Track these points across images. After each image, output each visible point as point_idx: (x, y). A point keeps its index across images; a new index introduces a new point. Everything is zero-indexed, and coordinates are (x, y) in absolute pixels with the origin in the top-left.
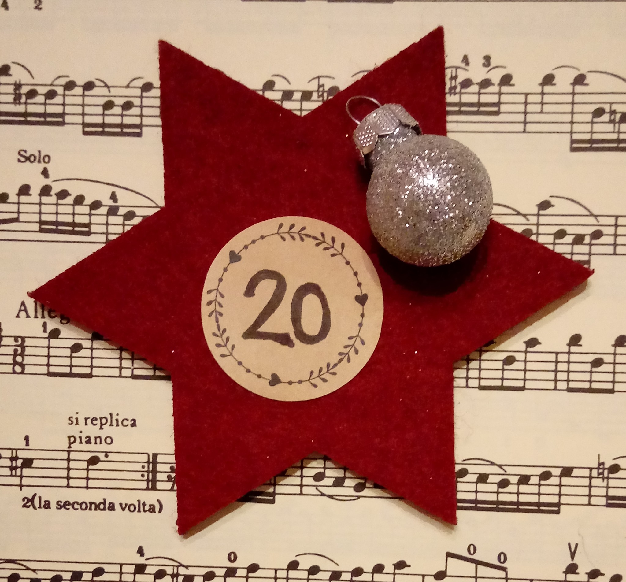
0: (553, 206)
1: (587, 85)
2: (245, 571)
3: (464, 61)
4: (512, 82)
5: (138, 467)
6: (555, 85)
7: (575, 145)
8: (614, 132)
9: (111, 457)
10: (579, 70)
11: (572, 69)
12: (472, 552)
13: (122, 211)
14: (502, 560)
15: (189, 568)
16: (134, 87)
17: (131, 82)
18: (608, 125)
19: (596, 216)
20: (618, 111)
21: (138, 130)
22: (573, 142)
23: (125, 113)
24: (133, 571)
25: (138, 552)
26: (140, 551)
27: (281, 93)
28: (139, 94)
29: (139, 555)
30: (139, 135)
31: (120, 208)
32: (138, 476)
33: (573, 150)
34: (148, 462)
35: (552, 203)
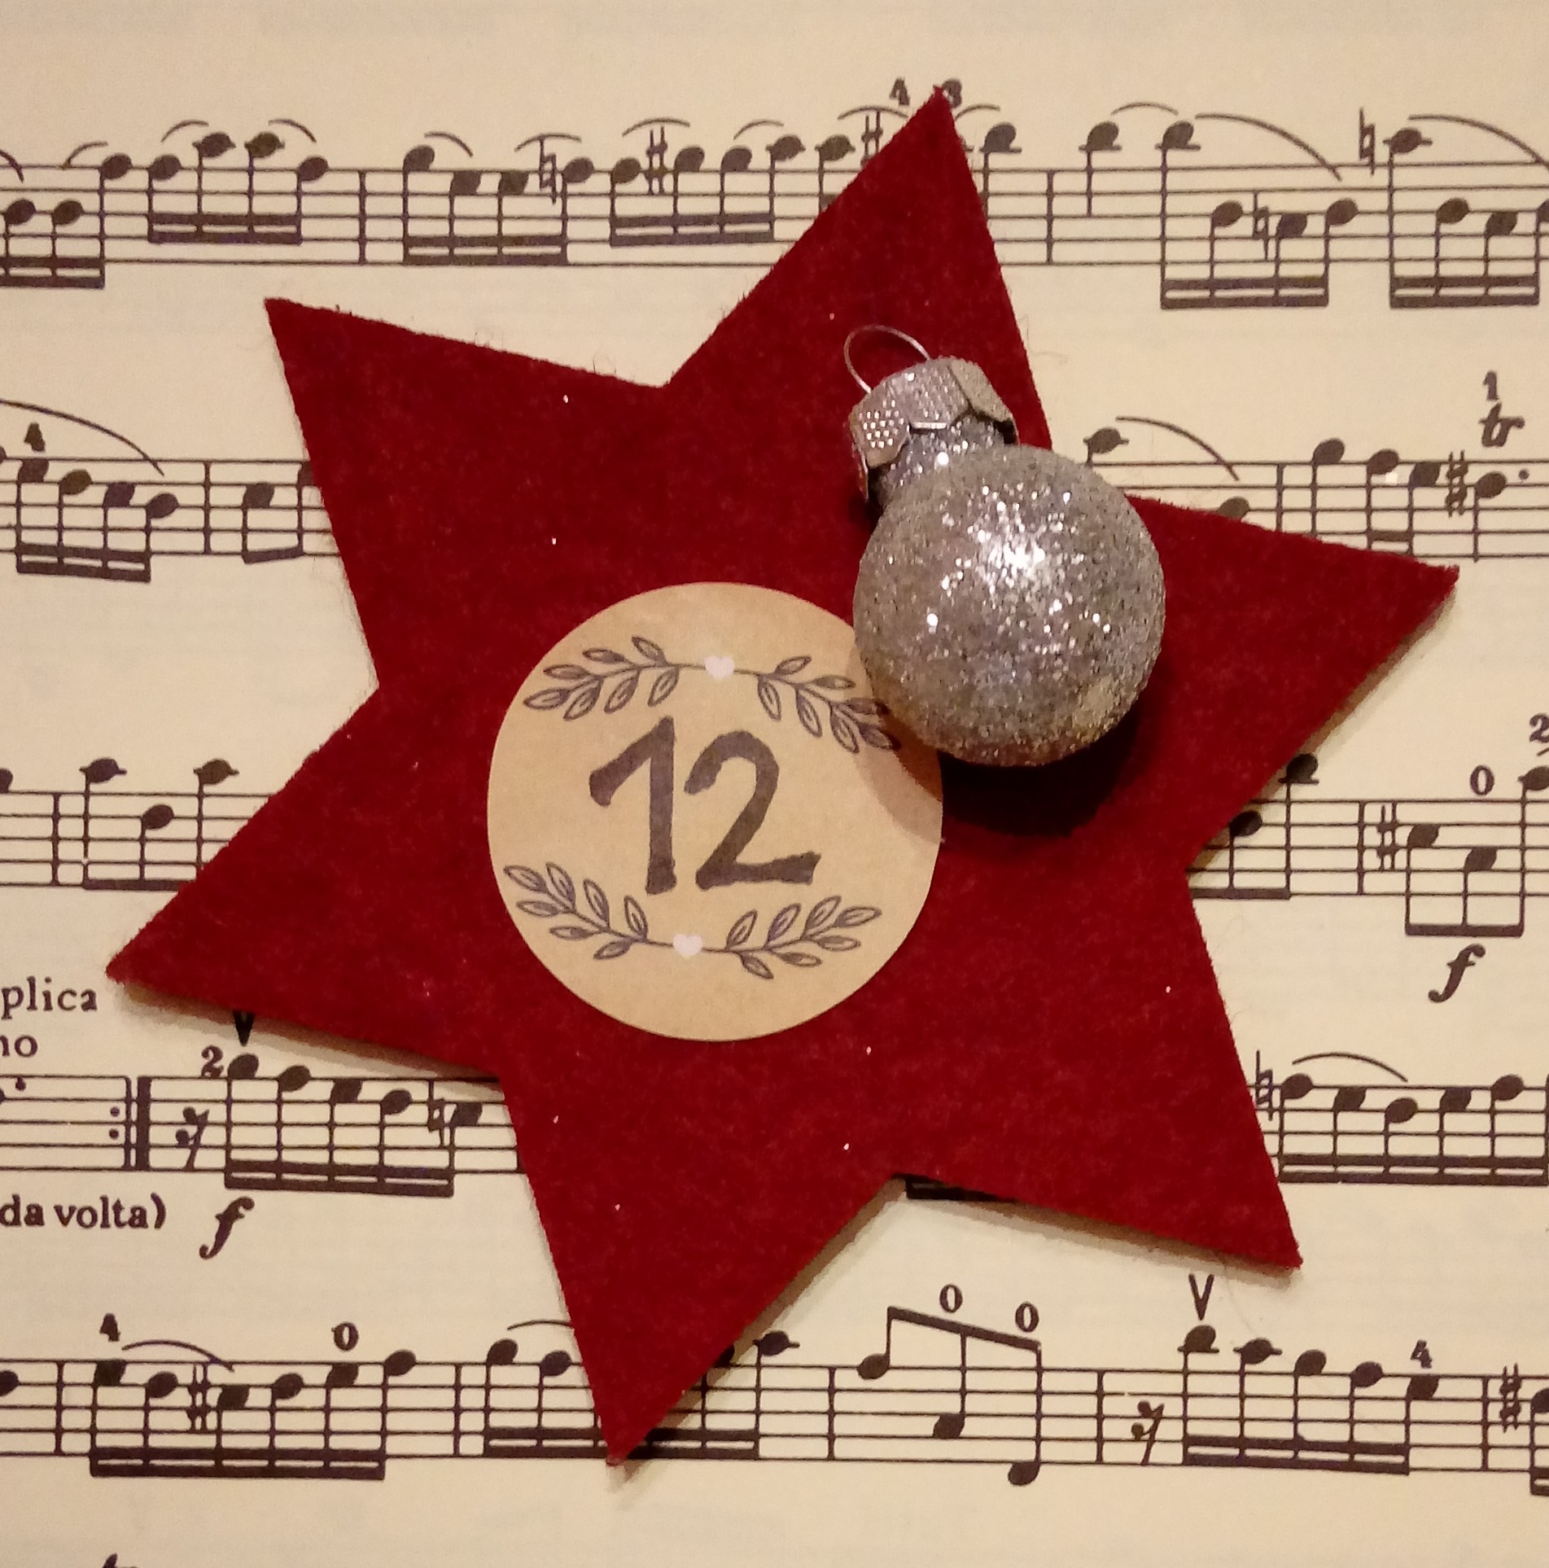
0: (1126, 442)
1: (1197, 148)
2: (380, 1370)
3: (898, 93)
4: (1014, 144)
5: (102, 1112)
6: (1118, 148)
7: (1171, 294)
8: (1266, 260)
9: (33, 1088)
10: (1176, 113)
11: (1157, 111)
12: (951, 1304)
13: (56, 472)
14: (1027, 1322)
15: (234, 1367)
16: (83, 167)
17: (74, 154)
18: (1249, 243)
19: (1229, 466)
20: (1273, 208)
21: (94, 273)
22: (1166, 285)
23: (60, 230)
24: (91, 1379)
25: (103, 1330)
26: (110, 1327)
27: (449, 178)
28: (96, 184)
29: (106, 1337)
30: (98, 283)
31: (51, 464)
32: (101, 1135)
33: (1167, 304)
34: (128, 1100)
35: (1123, 436)
